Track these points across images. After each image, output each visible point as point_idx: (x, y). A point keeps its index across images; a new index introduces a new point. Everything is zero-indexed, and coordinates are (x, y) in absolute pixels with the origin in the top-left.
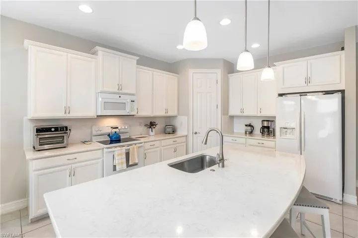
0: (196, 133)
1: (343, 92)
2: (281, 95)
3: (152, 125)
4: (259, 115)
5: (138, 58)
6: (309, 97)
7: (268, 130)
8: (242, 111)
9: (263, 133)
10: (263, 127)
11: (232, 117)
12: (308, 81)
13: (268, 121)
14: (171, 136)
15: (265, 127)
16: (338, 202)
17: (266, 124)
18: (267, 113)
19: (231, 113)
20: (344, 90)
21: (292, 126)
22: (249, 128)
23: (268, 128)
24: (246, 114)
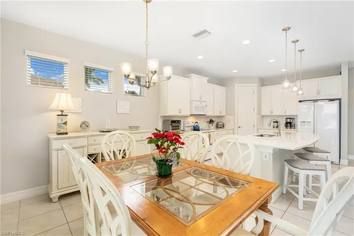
0: (239, 127)
1: (340, 100)
2: (300, 101)
3: (211, 121)
4: (284, 115)
5: (208, 78)
6: (319, 103)
7: (290, 124)
8: (271, 112)
9: (286, 127)
10: (287, 123)
11: (263, 116)
12: (318, 93)
13: (291, 118)
14: (222, 129)
15: (288, 122)
16: (337, 163)
17: (289, 120)
18: (290, 113)
19: (263, 114)
20: (341, 99)
21: (309, 120)
22: (276, 124)
23: (290, 123)
24: (274, 114)
